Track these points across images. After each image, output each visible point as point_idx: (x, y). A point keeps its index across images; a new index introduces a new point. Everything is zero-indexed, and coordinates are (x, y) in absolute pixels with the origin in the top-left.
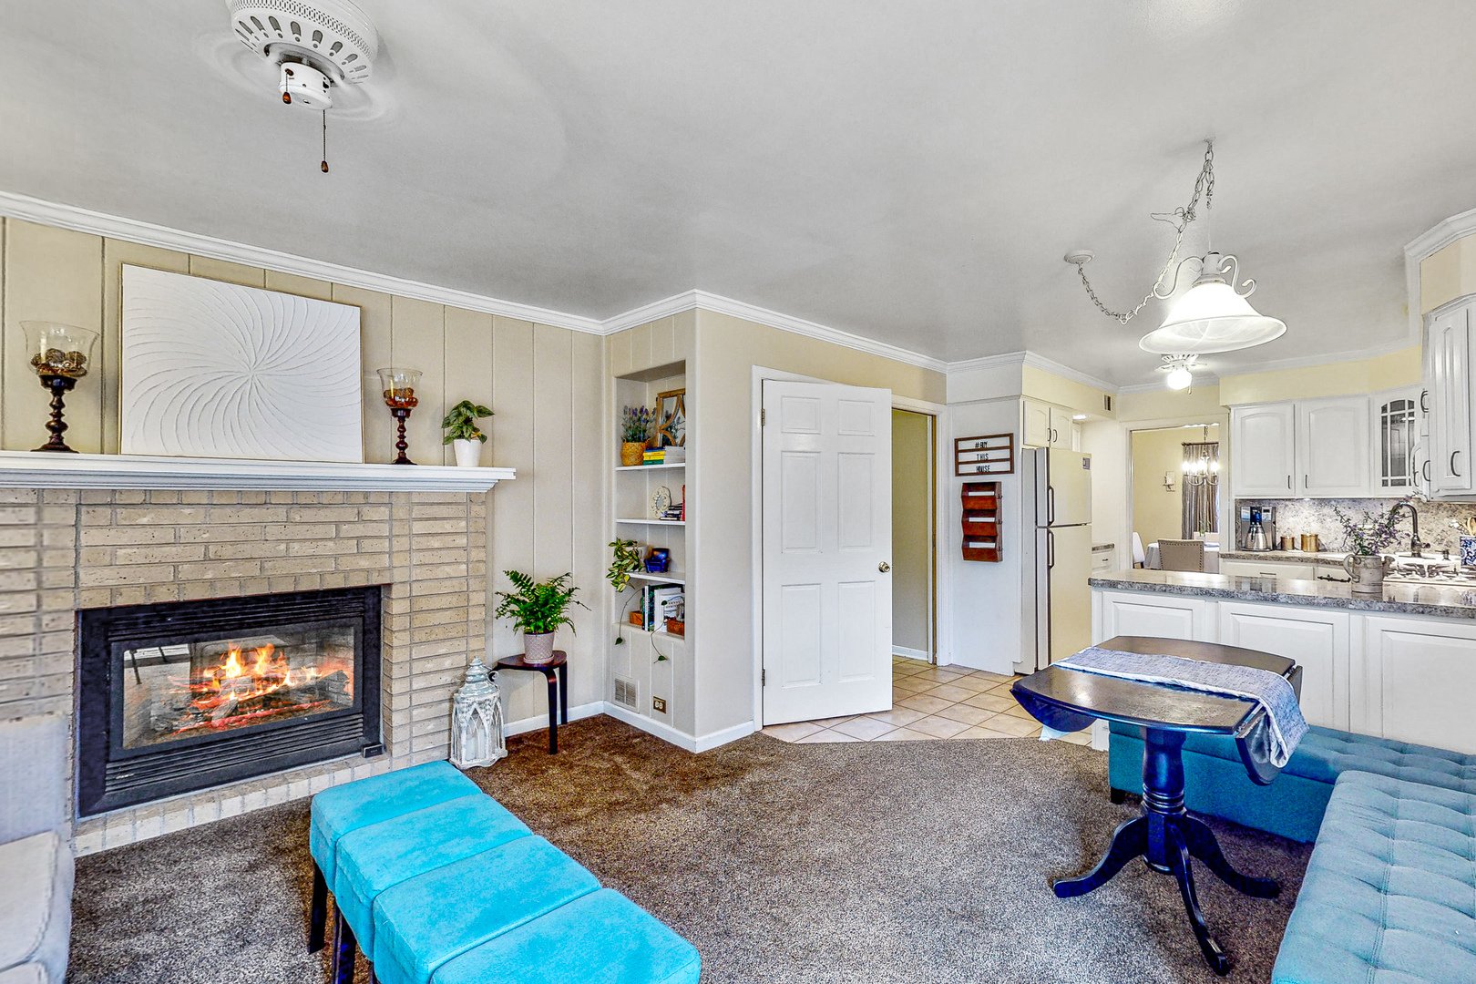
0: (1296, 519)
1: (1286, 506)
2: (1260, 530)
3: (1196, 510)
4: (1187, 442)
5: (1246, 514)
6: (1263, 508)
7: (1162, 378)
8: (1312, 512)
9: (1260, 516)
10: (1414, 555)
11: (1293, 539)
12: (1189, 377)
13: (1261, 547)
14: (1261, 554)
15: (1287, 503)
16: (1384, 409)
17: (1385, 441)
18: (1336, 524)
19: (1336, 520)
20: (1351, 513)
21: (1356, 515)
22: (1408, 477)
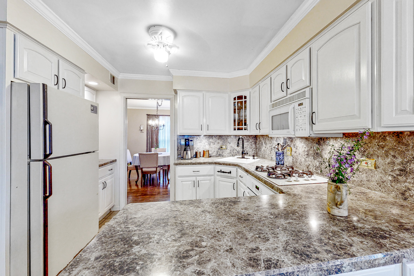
0: (201, 144)
1: (197, 138)
2: (189, 150)
3: (151, 139)
4: (148, 114)
5: (183, 142)
6: (190, 139)
9: (189, 143)
10: (243, 157)
11: (200, 152)
13: (190, 157)
14: (189, 161)
15: (197, 137)
16: (235, 99)
17: (235, 112)
18: (214, 146)
19: (214, 144)
20: (219, 141)
21: (221, 142)
22: (244, 127)
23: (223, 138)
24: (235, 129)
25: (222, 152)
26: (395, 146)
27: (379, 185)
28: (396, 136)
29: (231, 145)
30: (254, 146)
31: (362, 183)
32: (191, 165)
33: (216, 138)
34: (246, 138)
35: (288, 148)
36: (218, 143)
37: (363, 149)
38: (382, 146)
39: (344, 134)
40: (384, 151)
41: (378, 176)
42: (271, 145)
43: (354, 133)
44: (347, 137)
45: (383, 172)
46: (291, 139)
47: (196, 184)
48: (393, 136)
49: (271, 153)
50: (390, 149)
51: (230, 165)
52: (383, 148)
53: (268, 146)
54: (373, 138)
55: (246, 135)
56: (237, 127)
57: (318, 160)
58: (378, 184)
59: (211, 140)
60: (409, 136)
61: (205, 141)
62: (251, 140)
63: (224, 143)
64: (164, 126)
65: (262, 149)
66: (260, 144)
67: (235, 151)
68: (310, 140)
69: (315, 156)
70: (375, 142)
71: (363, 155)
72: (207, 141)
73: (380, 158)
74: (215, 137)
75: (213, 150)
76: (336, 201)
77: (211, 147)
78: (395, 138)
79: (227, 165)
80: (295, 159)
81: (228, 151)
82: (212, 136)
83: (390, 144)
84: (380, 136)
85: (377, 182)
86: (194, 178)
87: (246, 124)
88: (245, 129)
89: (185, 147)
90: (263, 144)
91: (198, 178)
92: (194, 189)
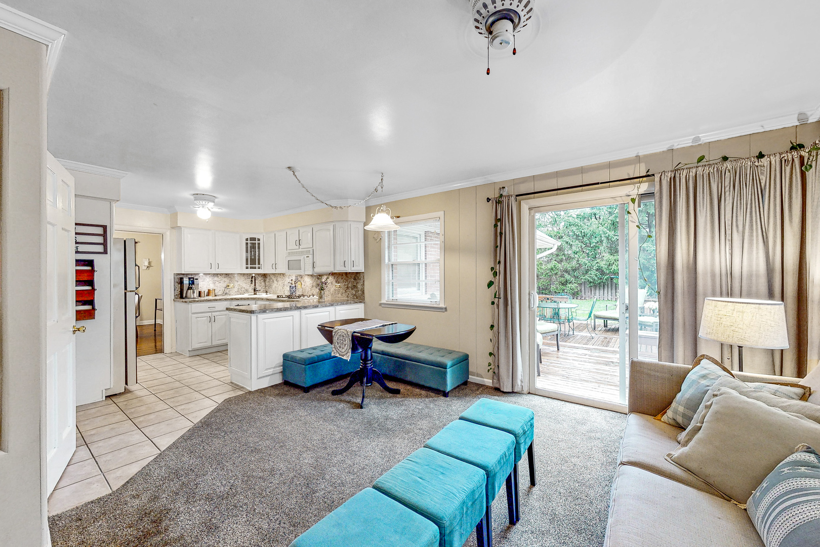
0: (204, 283)
1: (202, 277)
6: (195, 278)
7: (195, 212)
8: (211, 279)
9: (193, 282)
10: (254, 294)
11: (204, 292)
12: (210, 214)
13: (195, 296)
16: (247, 240)
17: (247, 251)
19: (220, 283)
20: (226, 279)
21: (227, 280)
22: (257, 266)
23: (230, 276)
24: (247, 268)
25: (229, 291)
29: (239, 283)
30: (263, 283)
32: (199, 302)
33: (222, 276)
34: (249, 276)
35: (299, 283)
36: (224, 282)
37: (336, 280)
42: (283, 281)
46: (301, 276)
47: (212, 320)
49: (283, 288)
51: (248, 299)
52: (342, 279)
53: (280, 283)
56: (249, 266)
59: (216, 278)
62: (260, 278)
63: (231, 281)
65: (273, 286)
67: (243, 289)
68: (314, 277)
70: (340, 276)
71: (337, 283)
75: (219, 289)
77: (217, 285)
79: (245, 299)
80: (304, 290)
81: (236, 289)
82: (218, 274)
86: (210, 314)
87: (259, 264)
88: (259, 268)
89: (189, 285)
90: (275, 281)
91: (214, 314)
92: (210, 324)
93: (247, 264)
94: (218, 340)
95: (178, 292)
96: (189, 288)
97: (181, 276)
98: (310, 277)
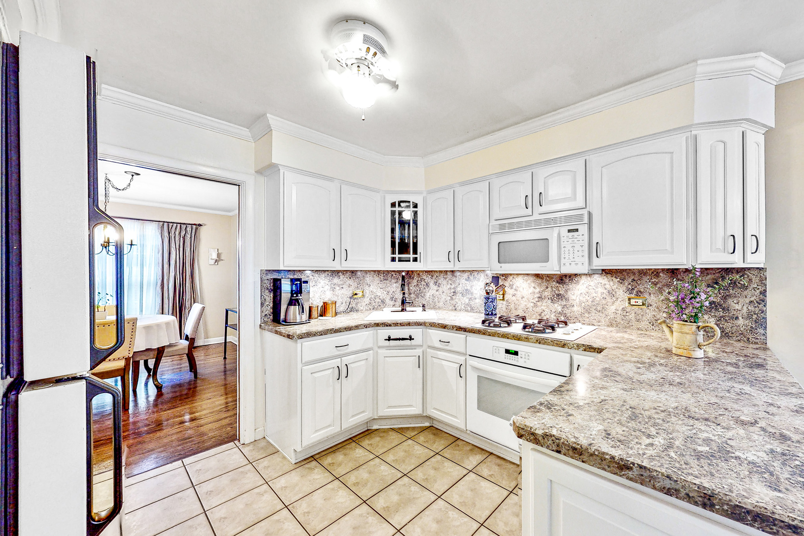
0: (316, 289)
8: (327, 281)
9: (300, 287)
16: (393, 205)
17: (393, 228)
18: (343, 291)
19: (342, 288)
20: (351, 282)
21: (353, 284)
22: (411, 256)
23: (358, 275)
24: (393, 260)
25: (357, 304)
26: (670, 282)
27: (652, 324)
28: (671, 272)
29: (371, 289)
31: (630, 324)
32: (331, 333)
33: (346, 276)
34: (394, 275)
36: (350, 286)
37: (630, 287)
38: (655, 283)
39: (603, 270)
40: (657, 288)
41: (650, 315)
42: (452, 287)
43: (619, 269)
44: (608, 273)
45: (656, 310)
47: (342, 373)
48: (667, 272)
49: (452, 299)
50: (664, 285)
51: (409, 324)
52: (656, 285)
54: (644, 275)
55: (394, 271)
56: (397, 256)
57: (560, 303)
58: (650, 323)
59: (336, 280)
60: (685, 272)
61: (324, 282)
63: (359, 286)
64: (131, 245)
65: (428, 295)
66: (421, 286)
68: (545, 278)
69: (555, 298)
70: (646, 278)
71: (631, 293)
72: (327, 283)
73: (652, 295)
74: (343, 274)
76: (698, 343)
77: (337, 293)
78: (669, 275)
79: (404, 325)
80: (513, 305)
81: (366, 300)
82: (338, 272)
83: (664, 281)
84: (653, 273)
85: (650, 321)
86: (337, 362)
87: (415, 252)
88: (415, 260)
89: (292, 296)
90: (432, 284)
91: (346, 360)
92: (338, 384)
93: (393, 252)
94: (353, 416)
95: (269, 309)
96: (293, 302)
97: (276, 276)
98: (532, 279)
